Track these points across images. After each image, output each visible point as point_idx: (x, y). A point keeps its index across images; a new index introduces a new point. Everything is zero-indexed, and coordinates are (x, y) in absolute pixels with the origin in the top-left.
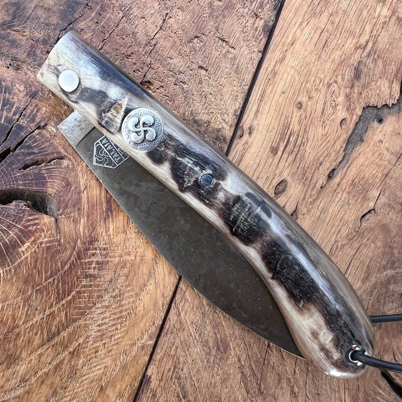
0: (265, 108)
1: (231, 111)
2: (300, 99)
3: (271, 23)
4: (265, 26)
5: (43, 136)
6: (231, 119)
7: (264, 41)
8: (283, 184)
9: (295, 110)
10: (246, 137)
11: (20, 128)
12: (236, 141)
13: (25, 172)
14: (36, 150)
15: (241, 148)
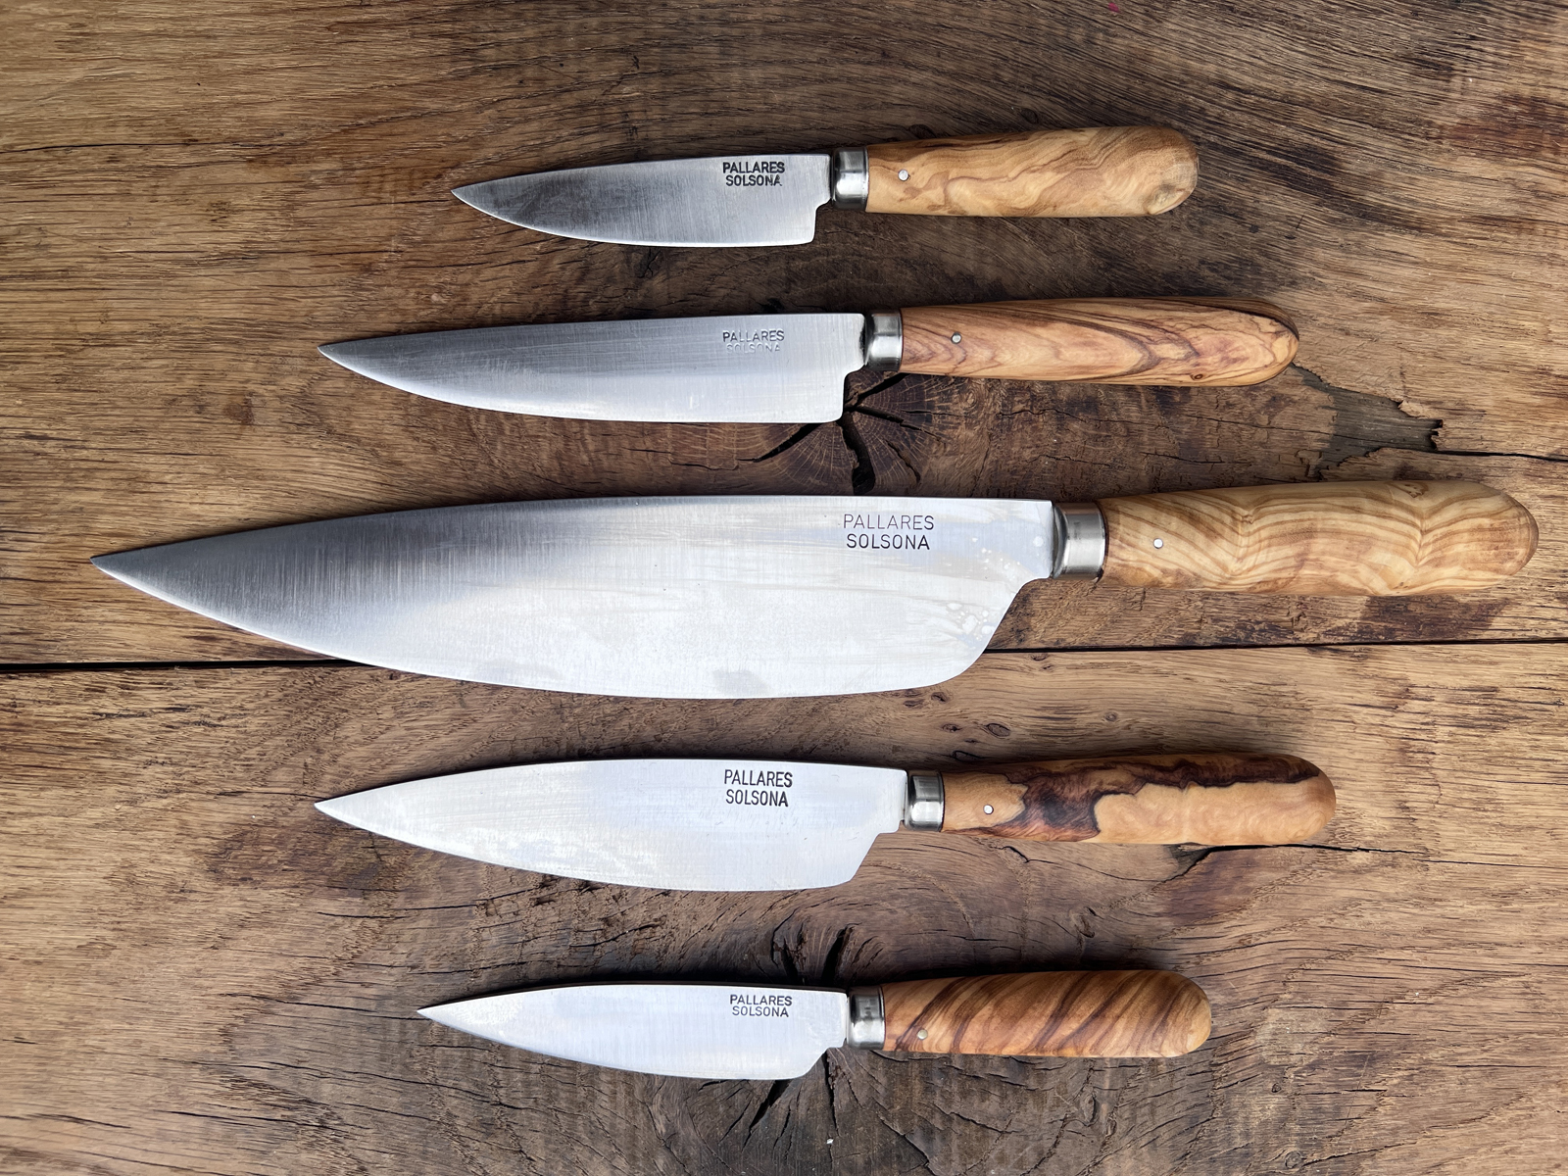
0: (1087, 676)
1: (1063, 636)
2: (1120, 714)
3: (1201, 642)
4: (1194, 636)
5: (931, 444)
6: (1051, 638)
7: (1172, 642)
8: (1004, 731)
9: (1102, 714)
10: (1038, 664)
11: (929, 420)
12: (1027, 655)
13: (887, 447)
14: (913, 445)
15: (1021, 665)
